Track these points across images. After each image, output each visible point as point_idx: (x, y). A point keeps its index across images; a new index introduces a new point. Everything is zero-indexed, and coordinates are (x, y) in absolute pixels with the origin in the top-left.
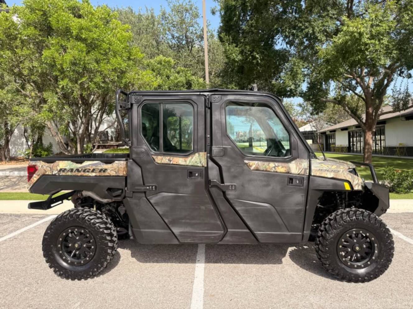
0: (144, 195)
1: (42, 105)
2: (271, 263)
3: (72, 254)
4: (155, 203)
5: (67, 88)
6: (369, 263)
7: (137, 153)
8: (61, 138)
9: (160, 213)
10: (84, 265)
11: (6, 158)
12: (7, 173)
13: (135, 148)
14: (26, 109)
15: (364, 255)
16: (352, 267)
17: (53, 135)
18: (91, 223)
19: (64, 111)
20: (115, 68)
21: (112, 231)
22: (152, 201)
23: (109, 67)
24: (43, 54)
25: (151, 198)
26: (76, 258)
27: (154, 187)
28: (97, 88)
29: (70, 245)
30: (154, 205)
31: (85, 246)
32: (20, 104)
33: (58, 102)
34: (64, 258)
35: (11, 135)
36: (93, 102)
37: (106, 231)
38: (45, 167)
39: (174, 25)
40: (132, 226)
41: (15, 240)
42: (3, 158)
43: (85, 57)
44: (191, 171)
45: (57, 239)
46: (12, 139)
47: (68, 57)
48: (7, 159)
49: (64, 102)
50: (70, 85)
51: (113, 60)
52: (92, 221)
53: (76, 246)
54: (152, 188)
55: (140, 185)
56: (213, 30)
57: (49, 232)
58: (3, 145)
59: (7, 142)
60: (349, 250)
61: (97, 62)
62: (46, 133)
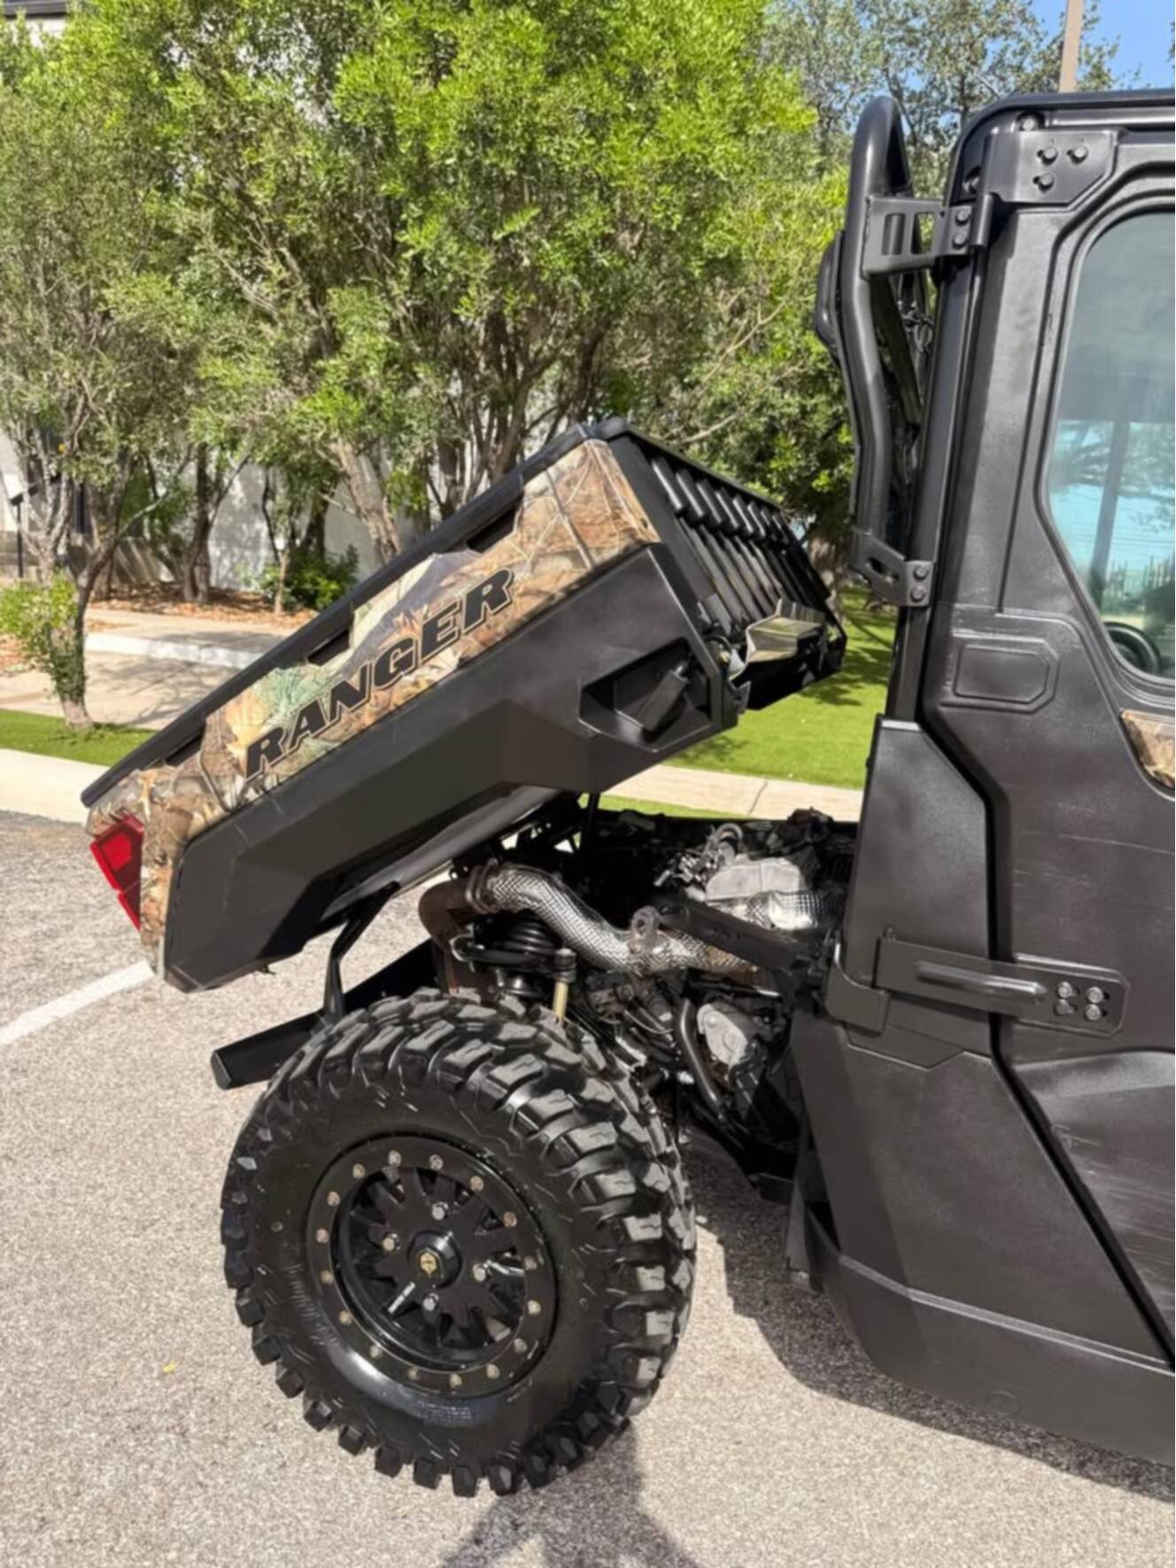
0: (985, 1030)
1: (321, 363)
3: (400, 1300)
4: (1076, 1129)
5: (435, 263)
7: (991, 677)
8: (390, 526)
9: (1117, 1220)
10: (463, 1398)
11: (195, 591)
12: (192, 652)
13: (973, 621)
14: (255, 371)
17: (358, 510)
18: (537, 1145)
19: (415, 392)
20: (680, 163)
22: (1054, 1102)
23: (651, 153)
24: (338, 80)
25: (1046, 1080)
26: (420, 1332)
27: (1096, 994)
28: (575, 271)
29: (388, 1244)
30: (1067, 1141)
31: (480, 1274)
32: (232, 351)
33: (390, 349)
34: (345, 1317)
35: (217, 504)
39: (911, 31)
42: (187, 592)
43: (536, 89)
45: (316, 1186)
46: (217, 518)
47: (457, 94)
48: (200, 597)
49: (418, 350)
50: (452, 247)
51: (678, 123)
52: (552, 1133)
53: (427, 1260)
54: (1080, 1002)
57: (266, 1136)
58: (190, 539)
59: (204, 527)
61: (597, 125)
62: (338, 500)
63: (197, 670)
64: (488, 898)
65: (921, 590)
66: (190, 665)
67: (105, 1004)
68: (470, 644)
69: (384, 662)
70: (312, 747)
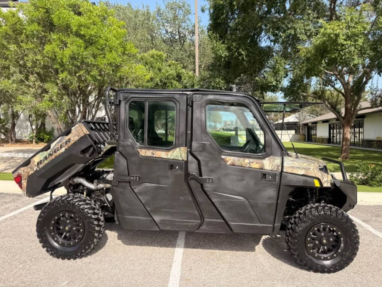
0: (128, 184)
1: (43, 95)
2: (245, 251)
3: (63, 236)
4: (138, 193)
5: (66, 80)
6: (335, 255)
7: (124, 146)
8: (60, 125)
9: (143, 202)
10: (73, 246)
11: (12, 140)
12: (13, 155)
13: (121, 141)
14: (29, 98)
15: (331, 248)
16: (319, 258)
17: (53, 123)
18: (80, 208)
19: (63, 101)
20: (111, 63)
21: (99, 216)
22: (136, 191)
23: (105, 61)
24: (45, 49)
25: (135, 188)
26: (66, 239)
27: (138, 178)
28: (93, 80)
29: (61, 228)
30: (137, 194)
31: (74, 229)
32: (24, 93)
33: (58, 92)
34: (56, 239)
35: (17, 120)
36: (90, 93)
37: (93, 216)
38: (26, 170)
39: (168, 20)
40: (117, 212)
41: (15, 219)
42: (10, 141)
43: (83, 52)
44: (172, 164)
45: (50, 221)
46: (18, 123)
47: (68, 52)
48: (13, 142)
49: (64, 92)
50: (69, 77)
51: (108, 55)
52: (82, 207)
53: (67, 228)
54: (136, 179)
55: (125, 176)
56: (203, 26)
57: (43, 215)
58: (10, 128)
59: (14, 125)
60: (317, 242)
61: (95, 56)
63: (15, 159)
64: (74, 182)
65: (117, 138)
66: (13, 158)
67: (6, 219)
68: (66, 147)
69: (55, 150)
70: (46, 162)
